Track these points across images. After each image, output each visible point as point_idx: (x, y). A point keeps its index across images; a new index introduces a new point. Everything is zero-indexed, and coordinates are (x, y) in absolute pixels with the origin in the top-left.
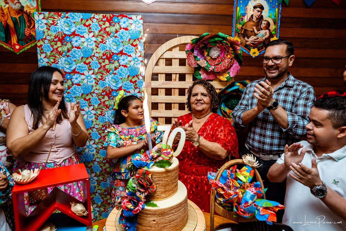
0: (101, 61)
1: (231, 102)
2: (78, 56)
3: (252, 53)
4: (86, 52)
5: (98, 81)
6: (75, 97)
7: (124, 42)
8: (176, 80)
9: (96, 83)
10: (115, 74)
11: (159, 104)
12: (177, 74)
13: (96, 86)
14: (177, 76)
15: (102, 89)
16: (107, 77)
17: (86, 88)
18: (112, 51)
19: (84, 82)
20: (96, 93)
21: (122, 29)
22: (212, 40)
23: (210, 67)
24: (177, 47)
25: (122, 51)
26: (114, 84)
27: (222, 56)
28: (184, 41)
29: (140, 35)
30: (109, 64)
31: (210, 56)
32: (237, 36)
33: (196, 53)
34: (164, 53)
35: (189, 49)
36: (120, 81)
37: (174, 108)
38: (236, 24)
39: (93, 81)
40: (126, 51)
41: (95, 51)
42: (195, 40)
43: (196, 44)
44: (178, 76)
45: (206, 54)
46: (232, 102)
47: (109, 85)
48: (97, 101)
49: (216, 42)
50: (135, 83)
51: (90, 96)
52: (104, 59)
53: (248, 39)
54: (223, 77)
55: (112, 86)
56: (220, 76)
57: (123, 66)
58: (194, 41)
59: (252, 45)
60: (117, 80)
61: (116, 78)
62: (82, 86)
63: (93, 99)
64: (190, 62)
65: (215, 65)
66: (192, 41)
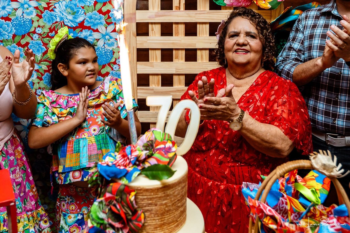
5: (42, 13)
8: (180, 8)
9: (37, 15)
11: (150, 52)
13: (38, 21)
14: (181, 1)
15: (48, 25)
16: (57, 5)
17: (21, 25)
19: (16, 14)
20: (38, 34)
26: (70, 17)
36: (81, 11)
37: (177, 58)
39: (32, 12)
44: (183, 1)
47: (61, 18)
48: (39, 47)
50: (107, 15)
51: (27, 39)
54: (264, 2)
55: (66, 20)
60: (75, 10)
61: (73, 6)
62: (13, 21)
63: (33, 43)
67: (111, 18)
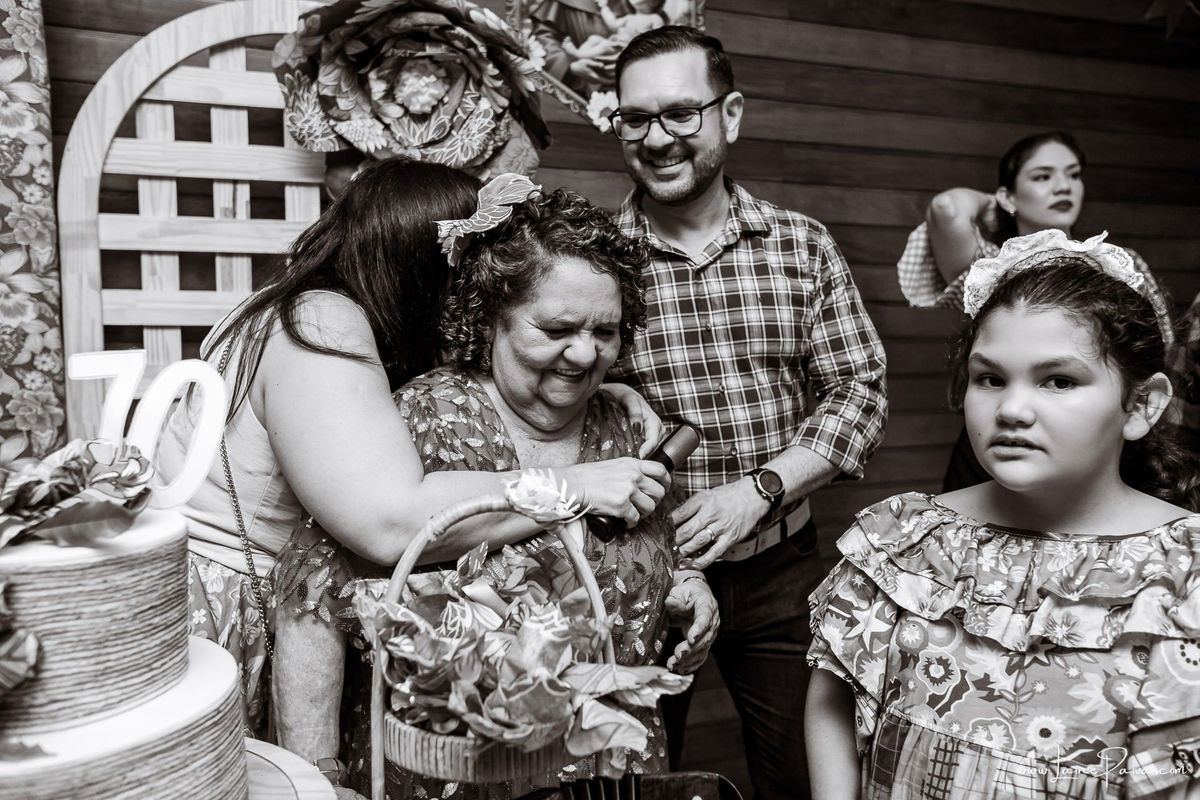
3: (598, 114)
8: (235, 214)
11: (147, 334)
12: (243, 182)
14: (239, 193)
22: (404, 22)
24: (232, 49)
27: (455, 102)
28: (271, 24)
31: (399, 100)
32: (527, 31)
33: (328, 78)
34: (163, 76)
35: (294, 59)
42: (317, 17)
43: (327, 39)
44: (244, 192)
45: (378, 88)
49: (420, 36)
53: (578, 45)
58: (313, 21)
64: (299, 124)
65: (426, 145)
66: (302, 21)
67: (12, 230)
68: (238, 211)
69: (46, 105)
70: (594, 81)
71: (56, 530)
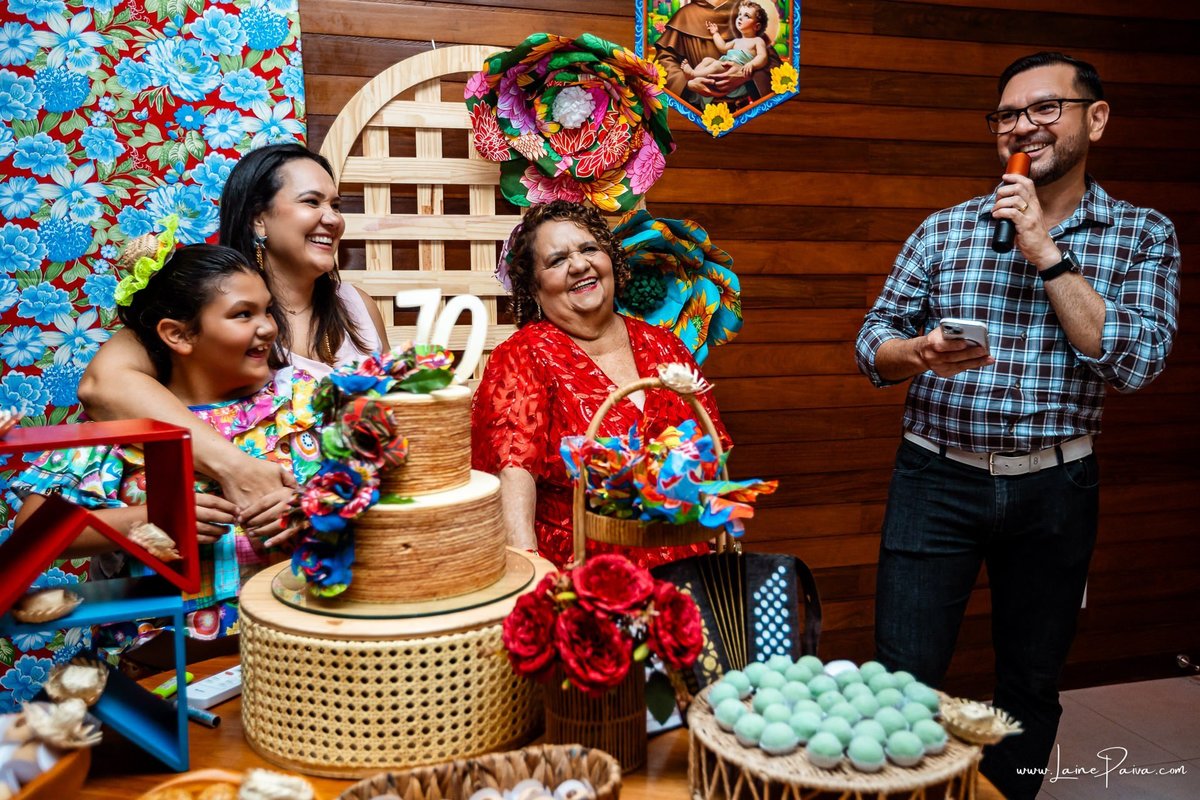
0: (126, 128)
1: (637, 288)
2: (22, 105)
3: (710, 121)
4: (62, 89)
5: (117, 211)
6: (13, 276)
7: (223, 61)
8: (432, 210)
9: (105, 217)
10: (190, 182)
12: (438, 186)
13: (107, 230)
14: (435, 194)
16: (153, 196)
17: (64, 239)
18: (175, 93)
19: (52, 211)
20: (107, 259)
21: (213, 8)
22: (560, 61)
23: (559, 162)
24: (431, 85)
25: (216, 92)
26: (186, 224)
27: (600, 119)
28: (460, 64)
29: (287, 33)
30: (161, 144)
31: (557, 120)
32: (653, 56)
33: (503, 106)
34: (382, 109)
35: (480, 92)
36: (211, 211)
38: (648, 12)
39: (92, 208)
40: (231, 94)
41: (98, 88)
42: (499, 60)
43: (505, 76)
44: (439, 194)
45: (541, 111)
46: (641, 286)
48: (110, 289)
49: (573, 69)
51: (80, 271)
52: (142, 123)
53: (693, 68)
54: (607, 197)
56: (596, 195)
57: (220, 150)
58: (496, 64)
59: (707, 90)
60: (198, 208)
61: (193, 199)
62: (43, 229)
63: (93, 280)
64: (483, 141)
65: (576, 154)
66: (487, 63)
68: (435, 209)
69: (304, 134)
70: (707, 95)
71: (411, 385)
